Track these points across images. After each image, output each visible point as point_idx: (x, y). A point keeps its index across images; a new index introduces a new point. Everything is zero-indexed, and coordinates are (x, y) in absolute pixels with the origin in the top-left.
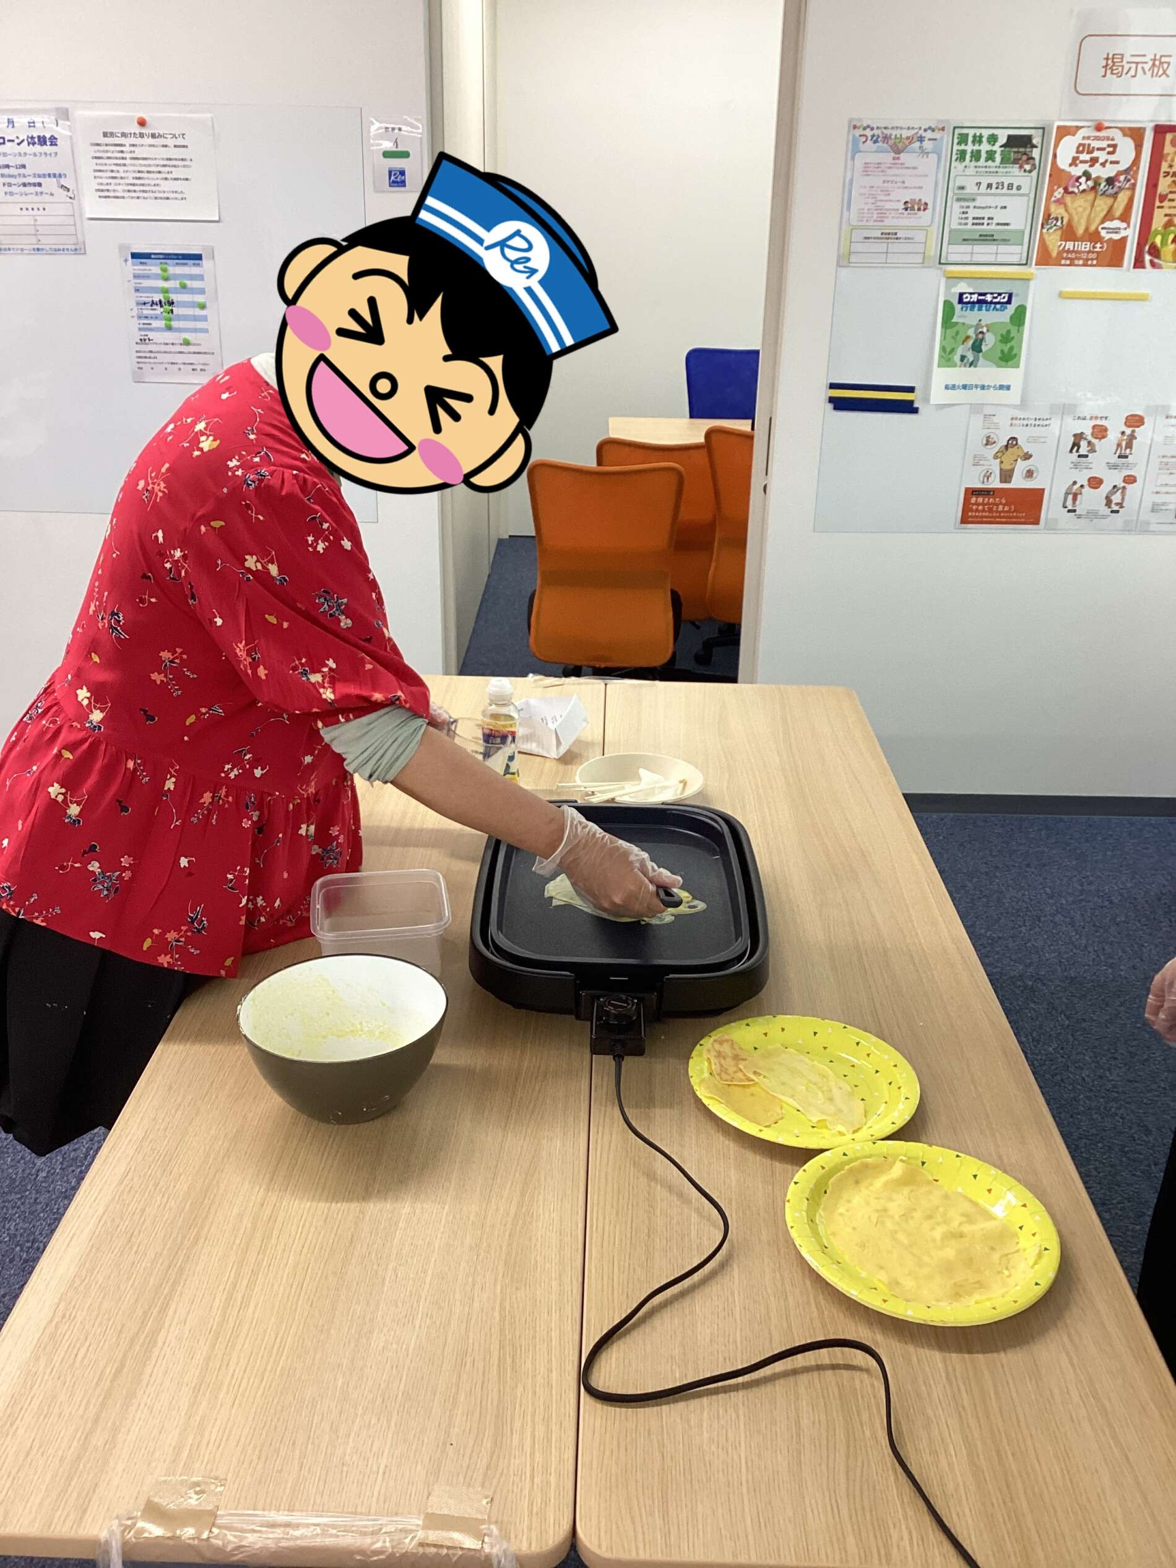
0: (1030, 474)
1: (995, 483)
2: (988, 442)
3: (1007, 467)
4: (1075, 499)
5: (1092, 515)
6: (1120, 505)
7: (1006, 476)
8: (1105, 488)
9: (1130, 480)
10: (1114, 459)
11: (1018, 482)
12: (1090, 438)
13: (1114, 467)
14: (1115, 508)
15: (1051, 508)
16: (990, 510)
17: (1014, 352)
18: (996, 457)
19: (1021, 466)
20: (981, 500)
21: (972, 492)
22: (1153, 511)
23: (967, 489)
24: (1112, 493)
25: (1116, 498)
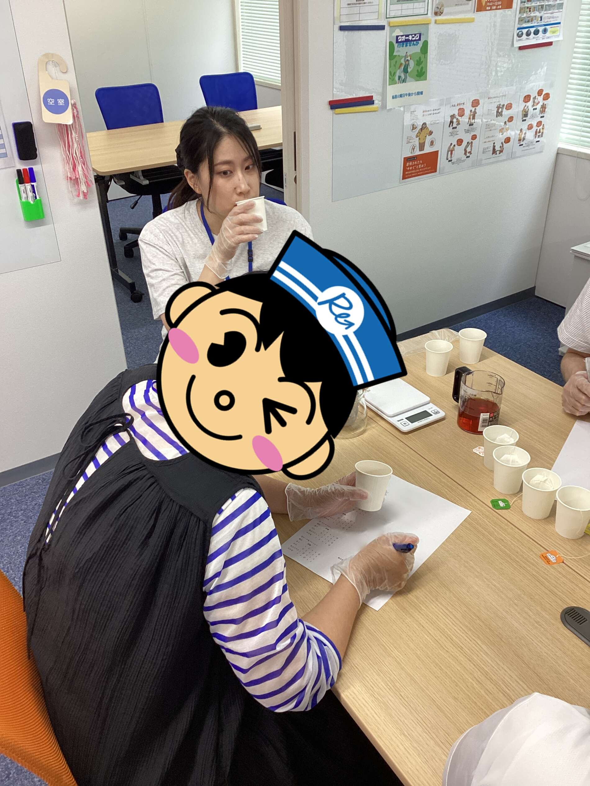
0: (432, 143)
2: (413, 128)
3: (422, 141)
4: (451, 154)
5: (459, 161)
6: (470, 153)
7: (422, 147)
8: (464, 144)
10: (467, 127)
12: (457, 116)
13: (467, 131)
14: (468, 155)
15: (442, 161)
16: (416, 169)
17: (423, 71)
18: (417, 137)
19: (428, 139)
20: (411, 163)
21: (407, 160)
22: (483, 153)
23: (404, 158)
24: (467, 147)
25: (468, 149)
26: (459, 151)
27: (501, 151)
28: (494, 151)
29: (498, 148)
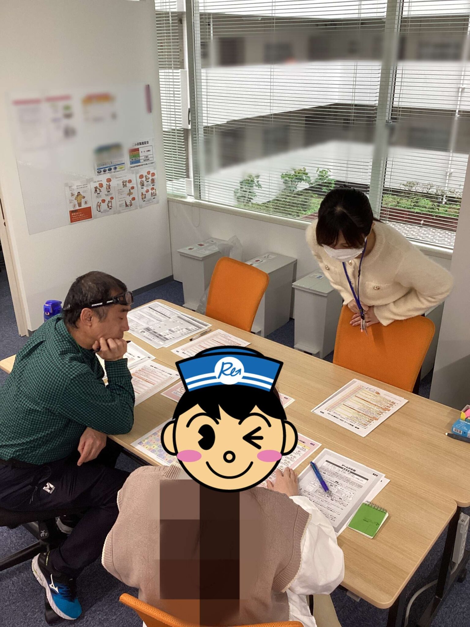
0: (86, 203)
1: (77, 208)
2: (72, 195)
3: (79, 202)
4: (99, 207)
5: (105, 211)
6: (111, 206)
7: (80, 205)
8: (106, 202)
9: (112, 198)
10: (106, 193)
11: (84, 206)
12: (99, 188)
13: (107, 195)
14: (110, 208)
15: (94, 212)
16: (78, 217)
18: (75, 199)
19: (83, 201)
20: (74, 214)
21: (71, 212)
22: (120, 206)
23: (70, 211)
24: (108, 203)
25: (110, 205)
26: (104, 206)
27: (131, 205)
28: (127, 205)
29: (128, 203)
